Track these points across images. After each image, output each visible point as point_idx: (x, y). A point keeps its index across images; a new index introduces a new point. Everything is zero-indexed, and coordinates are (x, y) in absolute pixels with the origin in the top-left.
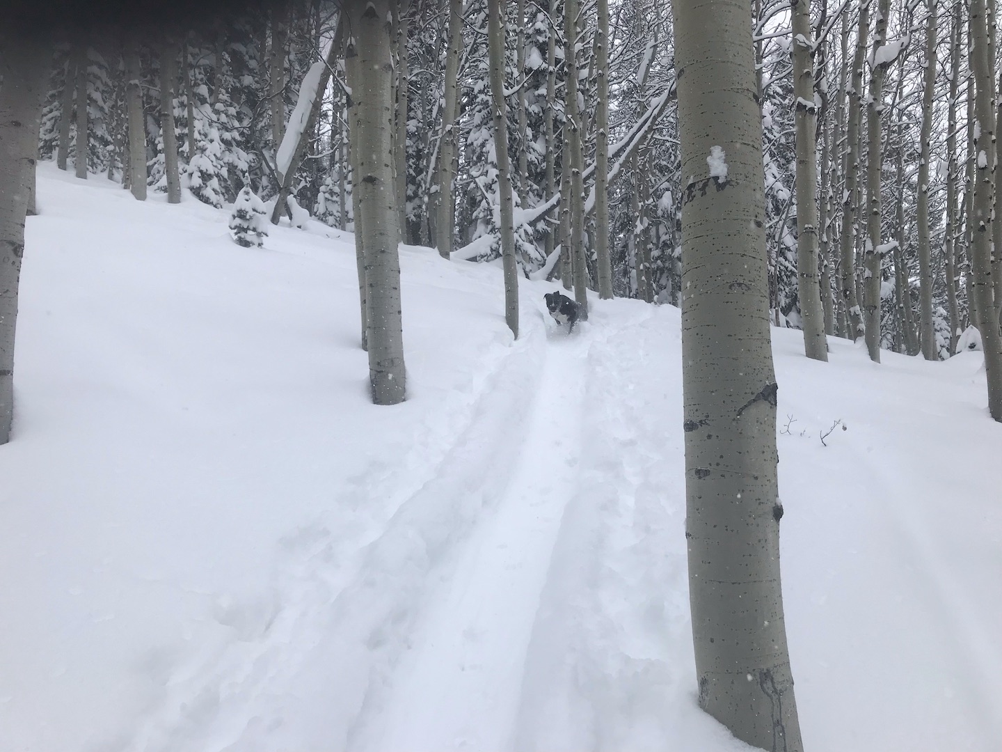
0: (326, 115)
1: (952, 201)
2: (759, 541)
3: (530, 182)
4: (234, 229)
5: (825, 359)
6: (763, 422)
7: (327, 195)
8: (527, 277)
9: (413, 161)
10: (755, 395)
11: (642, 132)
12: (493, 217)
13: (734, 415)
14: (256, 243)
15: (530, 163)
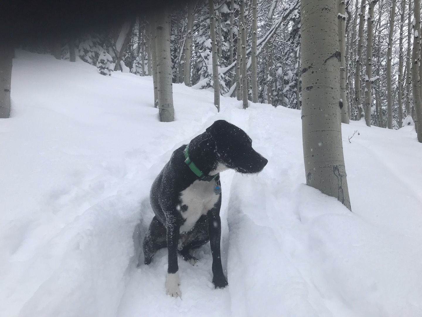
3: (223, 59)
4: (99, 68)
5: (349, 124)
6: (335, 66)
7: (137, 64)
8: (222, 95)
10: (332, 54)
11: (271, 34)
12: (208, 70)
13: (323, 62)
14: (108, 74)
15: (223, 51)
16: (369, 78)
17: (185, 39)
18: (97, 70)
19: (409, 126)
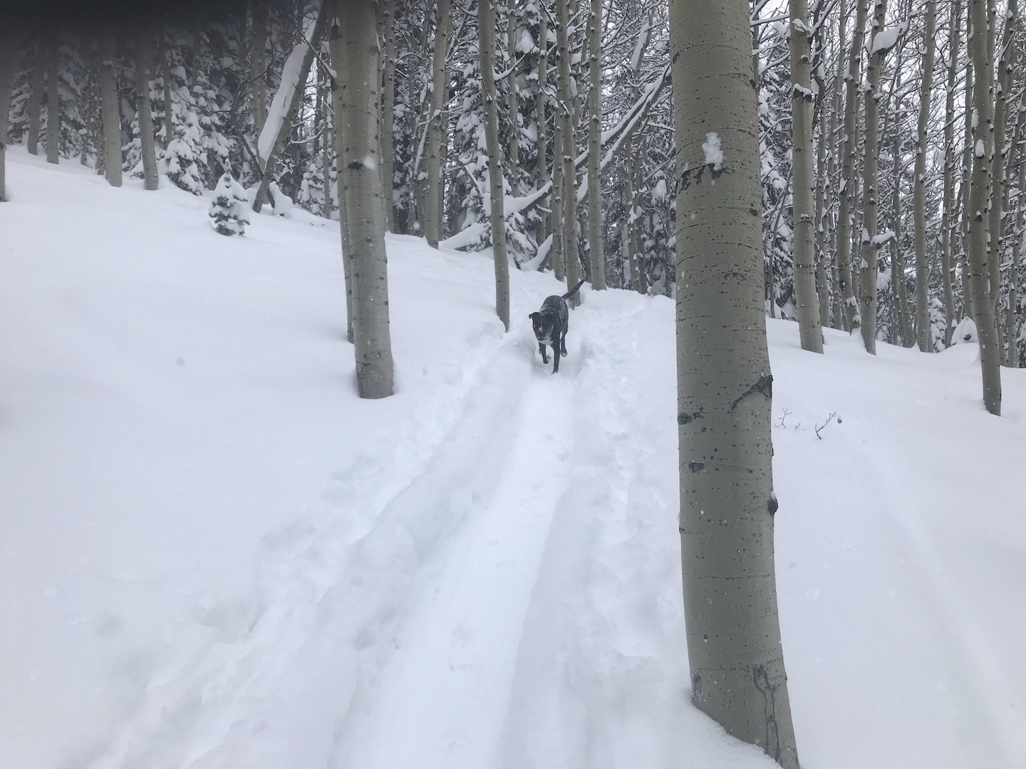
0: (309, 100)
1: (949, 191)
2: (754, 536)
3: (521, 170)
4: (215, 217)
5: (821, 352)
6: (758, 415)
7: (311, 182)
8: (518, 267)
9: (400, 147)
10: (750, 387)
11: (635, 118)
13: (728, 408)
14: (238, 232)
15: (521, 150)
16: (871, 235)
17: (428, 121)
18: (210, 222)
19: (969, 345)
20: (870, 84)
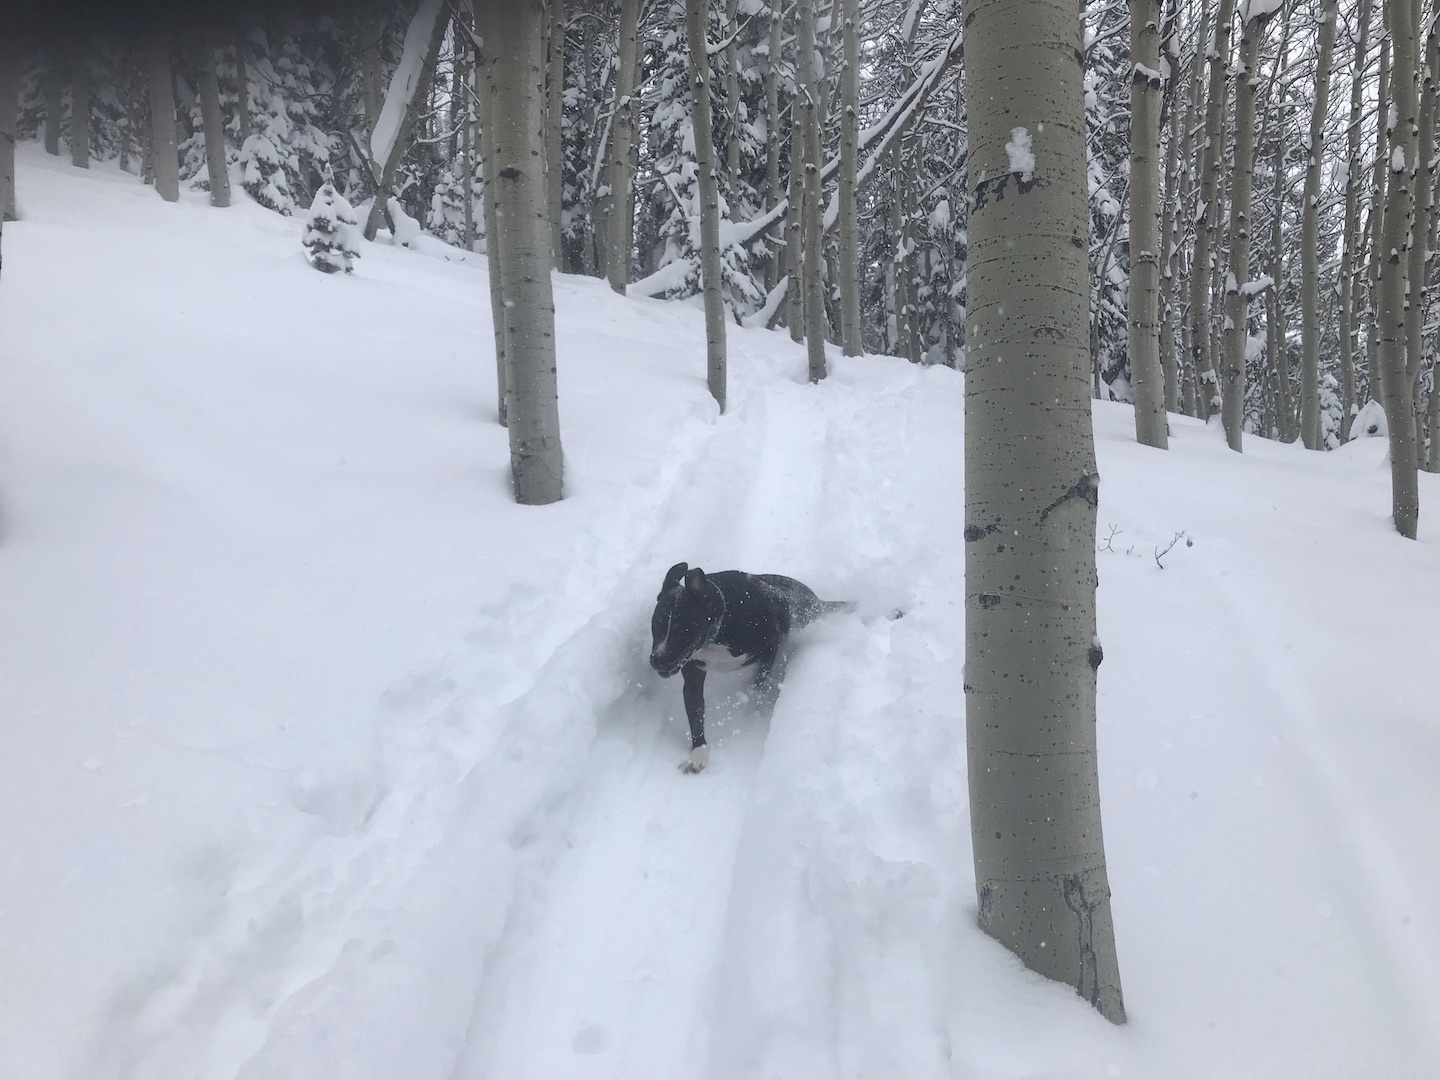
0: (443, 81)
1: (1352, 221)
2: (1068, 697)
3: (743, 183)
4: (311, 245)
5: (1165, 447)
6: (1078, 529)
7: (446, 199)
8: (739, 322)
9: (572, 149)
10: (1068, 489)
11: (907, 112)
12: (690, 234)
13: (1036, 518)
14: (343, 267)
15: (744, 156)
16: (1239, 283)
17: (612, 112)
18: (303, 253)
19: (1374, 440)
20: (1244, 65)
